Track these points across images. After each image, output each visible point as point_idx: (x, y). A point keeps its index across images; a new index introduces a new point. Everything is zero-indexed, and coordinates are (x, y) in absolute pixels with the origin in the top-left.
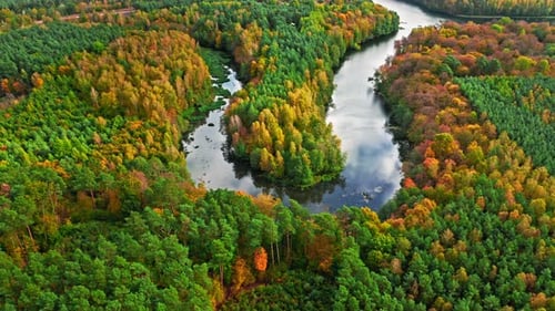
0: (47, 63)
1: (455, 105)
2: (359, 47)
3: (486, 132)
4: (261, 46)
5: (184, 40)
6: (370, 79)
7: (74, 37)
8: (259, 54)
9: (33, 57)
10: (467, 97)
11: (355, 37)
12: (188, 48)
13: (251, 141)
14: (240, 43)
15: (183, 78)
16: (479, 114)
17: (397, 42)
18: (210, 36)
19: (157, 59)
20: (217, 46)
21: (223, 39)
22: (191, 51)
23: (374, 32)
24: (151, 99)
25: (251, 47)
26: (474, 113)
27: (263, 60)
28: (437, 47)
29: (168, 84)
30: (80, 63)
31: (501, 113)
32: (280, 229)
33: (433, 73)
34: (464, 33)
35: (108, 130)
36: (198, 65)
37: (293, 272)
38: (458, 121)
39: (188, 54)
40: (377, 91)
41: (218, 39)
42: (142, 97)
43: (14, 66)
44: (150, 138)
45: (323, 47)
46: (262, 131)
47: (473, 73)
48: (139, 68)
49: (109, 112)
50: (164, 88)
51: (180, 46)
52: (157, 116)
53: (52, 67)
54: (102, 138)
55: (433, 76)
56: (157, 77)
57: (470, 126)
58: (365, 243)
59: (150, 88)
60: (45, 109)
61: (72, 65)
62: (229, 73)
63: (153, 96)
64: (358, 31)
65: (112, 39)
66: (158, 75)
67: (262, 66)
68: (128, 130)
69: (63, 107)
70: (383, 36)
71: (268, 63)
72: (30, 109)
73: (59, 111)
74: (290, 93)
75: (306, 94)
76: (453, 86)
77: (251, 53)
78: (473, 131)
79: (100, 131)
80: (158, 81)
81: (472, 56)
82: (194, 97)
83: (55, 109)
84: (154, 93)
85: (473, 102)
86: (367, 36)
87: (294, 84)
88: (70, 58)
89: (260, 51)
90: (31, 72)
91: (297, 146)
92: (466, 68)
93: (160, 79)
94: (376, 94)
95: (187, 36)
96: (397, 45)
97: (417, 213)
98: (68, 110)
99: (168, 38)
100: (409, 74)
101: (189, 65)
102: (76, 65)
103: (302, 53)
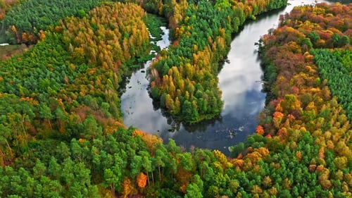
0: (48, 24)
1: (307, 71)
2: (255, 18)
3: (323, 95)
4: (184, 17)
5: (136, 10)
6: (256, 44)
7: (69, 6)
8: (183, 22)
9: (41, 19)
10: (317, 65)
11: (254, 10)
12: (137, 16)
13: (162, 88)
14: (173, 13)
15: (128, 39)
16: (322, 80)
17: (281, 16)
18: (156, 7)
19: (115, 24)
20: (160, 13)
21: (164, 9)
22: (139, 19)
23: (268, 7)
24: (104, 54)
25: (178, 17)
26: (319, 79)
27: (183, 28)
28: (308, 22)
29: (117, 44)
30: (68, 24)
31: (338, 81)
32: (153, 163)
33: (298, 44)
34: (330, 12)
35: (75, 74)
36: (141, 29)
37: (163, 190)
38: (307, 84)
39: (136, 21)
40: (259, 53)
41: (161, 8)
42: (99, 53)
43: (30, 24)
44: (98, 81)
45: (227, 18)
46: (169, 82)
47: (328, 46)
48: (102, 31)
49: (79, 61)
50: (114, 46)
51: (133, 14)
52: (107, 66)
53: (51, 27)
54: (69, 79)
55: (297, 47)
56: (111, 38)
57: (314, 89)
58: (208, 179)
59: (105, 45)
60: (41, 56)
61: (64, 26)
62: (163, 34)
63: (106, 52)
64: (256, 6)
65: (92, 8)
66: (113, 36)
67: (182, 32)
68: (87, 74)
69: (52, 56)
70: (274, 10)
71: (186, 30)
72: (33, 56)
73: (50, 58)
74: (194, 55)
75: (204, 56)
76: (309, 56)
77: (177, 21)
78: (313, 93)
79: (70, 74)
80: (111, 41)
81: (330, 32)
82: (135, 52)
83: (48, 56)
84: (107, 49)
85: (321, 70)
86: (262, 9)
87: (199, 47)
88: (63, 21)
89: (183, 20)
90: (39, 30)
91: (190, 95)
92: (323, 41)
93: (113, 39)
94: (259, 55)
95: (139, 8)
96: (281, 18)
97: (252, 158)
98: (55, 57)
99: (126, 9)
100: (282, 43)
101: (135, 30)
102: (66, 26)
103: (211, 24)
